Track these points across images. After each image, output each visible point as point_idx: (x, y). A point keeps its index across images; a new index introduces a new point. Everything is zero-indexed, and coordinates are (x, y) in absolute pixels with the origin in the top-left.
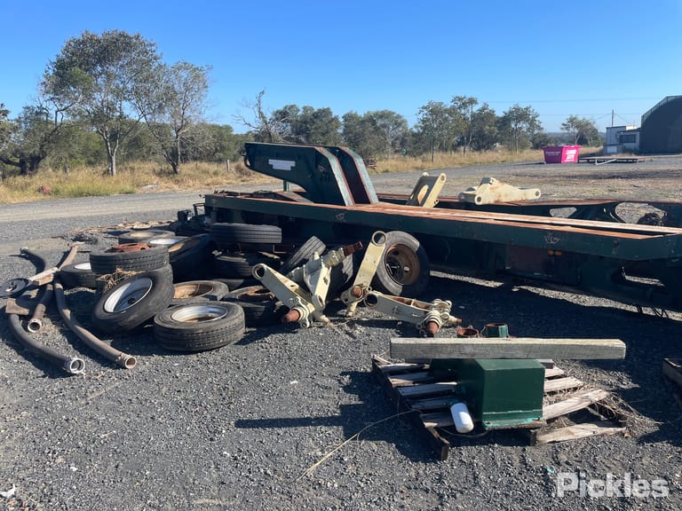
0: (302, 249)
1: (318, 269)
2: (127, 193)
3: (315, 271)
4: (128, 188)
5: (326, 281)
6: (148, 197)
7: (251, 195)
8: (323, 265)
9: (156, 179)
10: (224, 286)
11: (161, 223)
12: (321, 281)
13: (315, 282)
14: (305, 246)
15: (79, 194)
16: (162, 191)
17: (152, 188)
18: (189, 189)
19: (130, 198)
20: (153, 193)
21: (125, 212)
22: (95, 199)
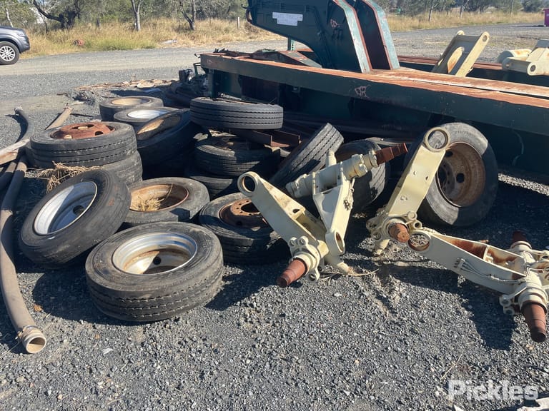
0: (311, 145)
1: (336, 185)
2: (148, 48)
3: (330, 186)
4: (149, 43)
5: (347, 206)
6: (164, 52)
7: (251, 56)
8: (344, 178)
9: (175, 35)
10: (203, 190)
11: (165, 82)
12: (340, 205)
13: (331, 208)
14: (316, 140)
15: (108, 48)
16: (179, 46)
17: (171, 43)
18: (203, 45)
19: (148, 52)
20: (170, 49)
21: (137, 67)
22: (118, 53)
